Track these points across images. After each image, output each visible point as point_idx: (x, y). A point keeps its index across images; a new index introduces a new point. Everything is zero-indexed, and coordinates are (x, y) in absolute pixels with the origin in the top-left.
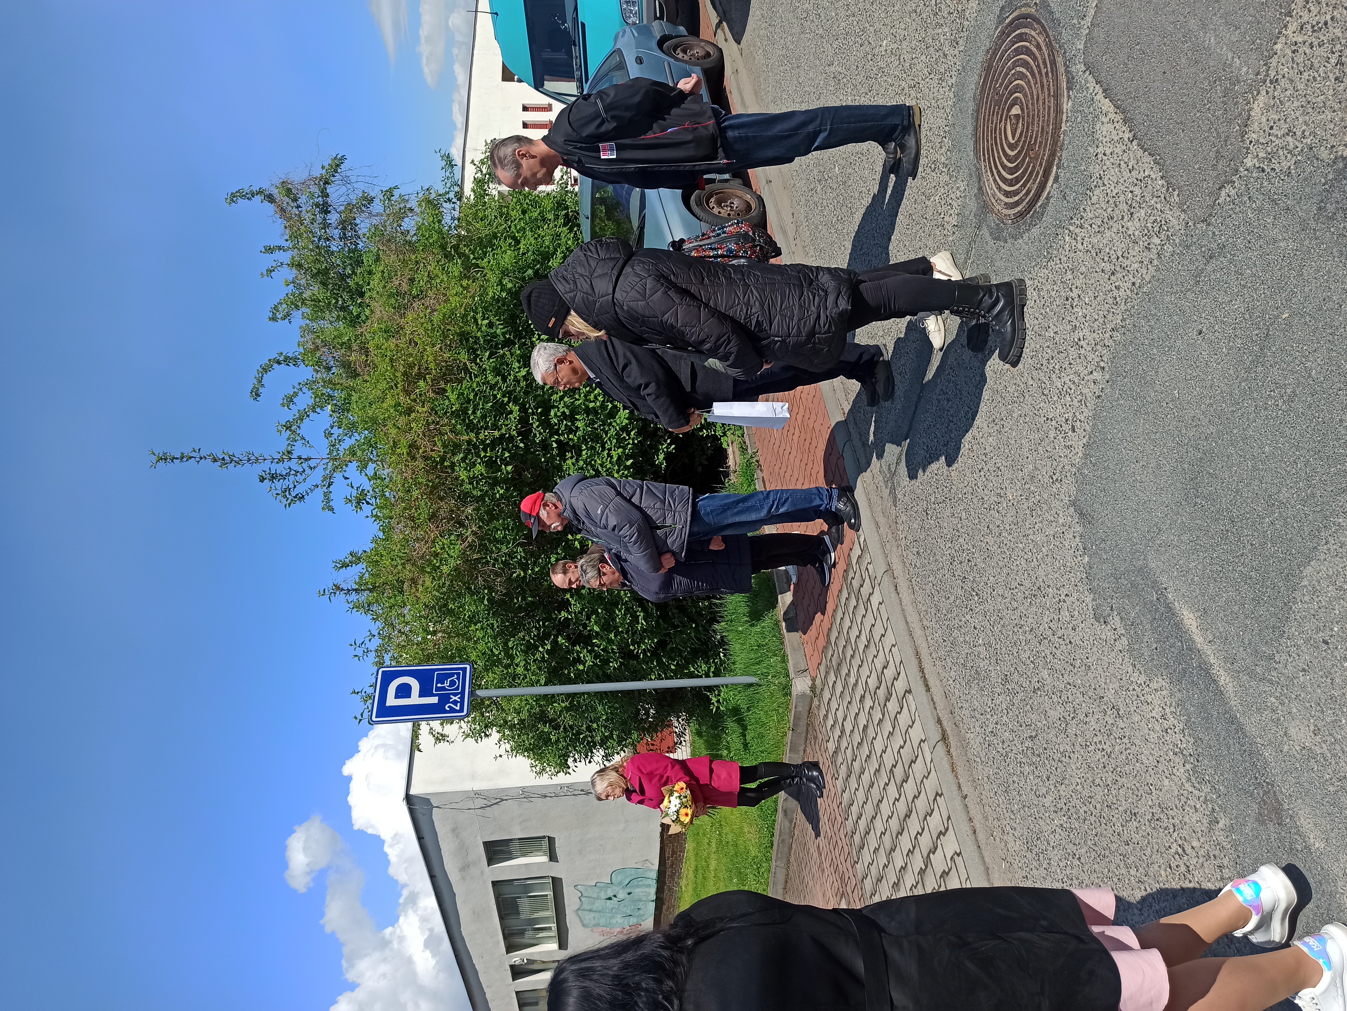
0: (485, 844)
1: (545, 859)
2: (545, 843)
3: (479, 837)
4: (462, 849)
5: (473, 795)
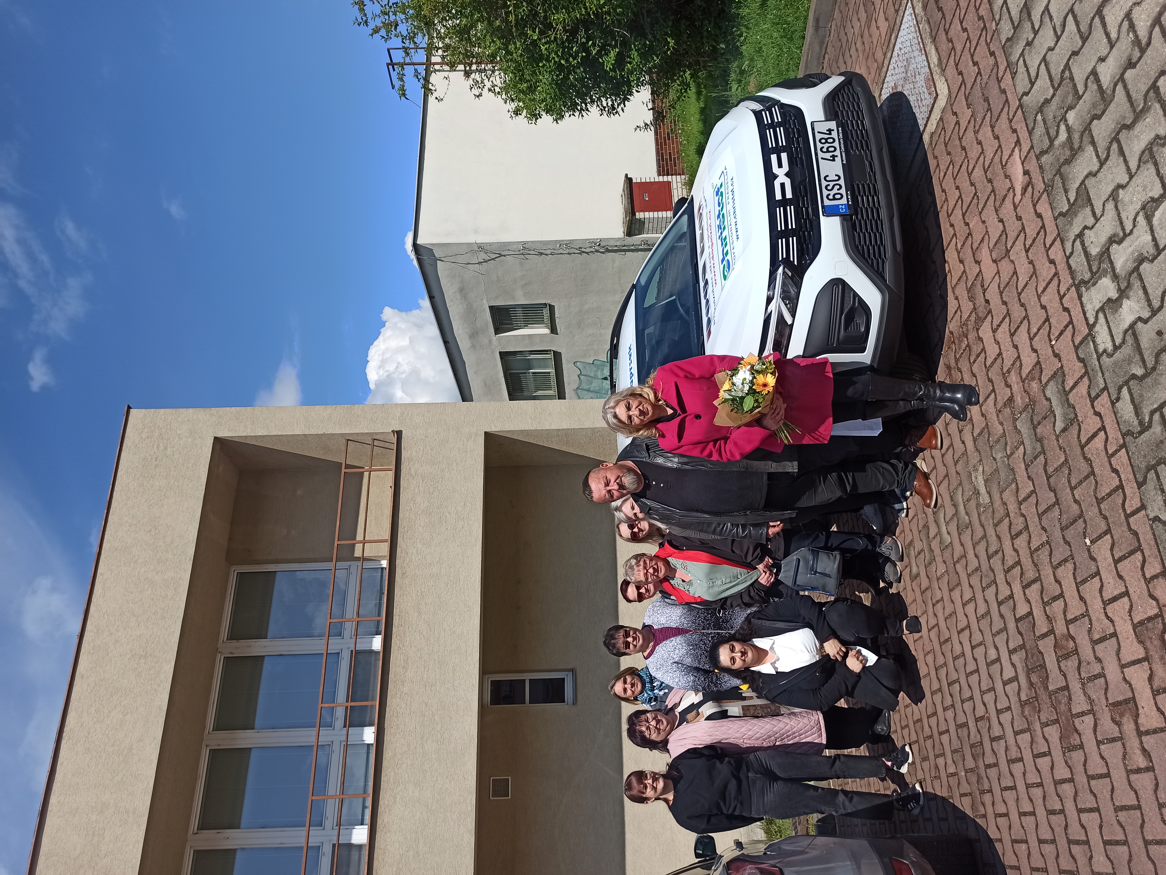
0: (491, 308)
1: (547, 331)
2: (546, 312)
3: (485, 301)
4: (470, 313)
5: (477, 249)
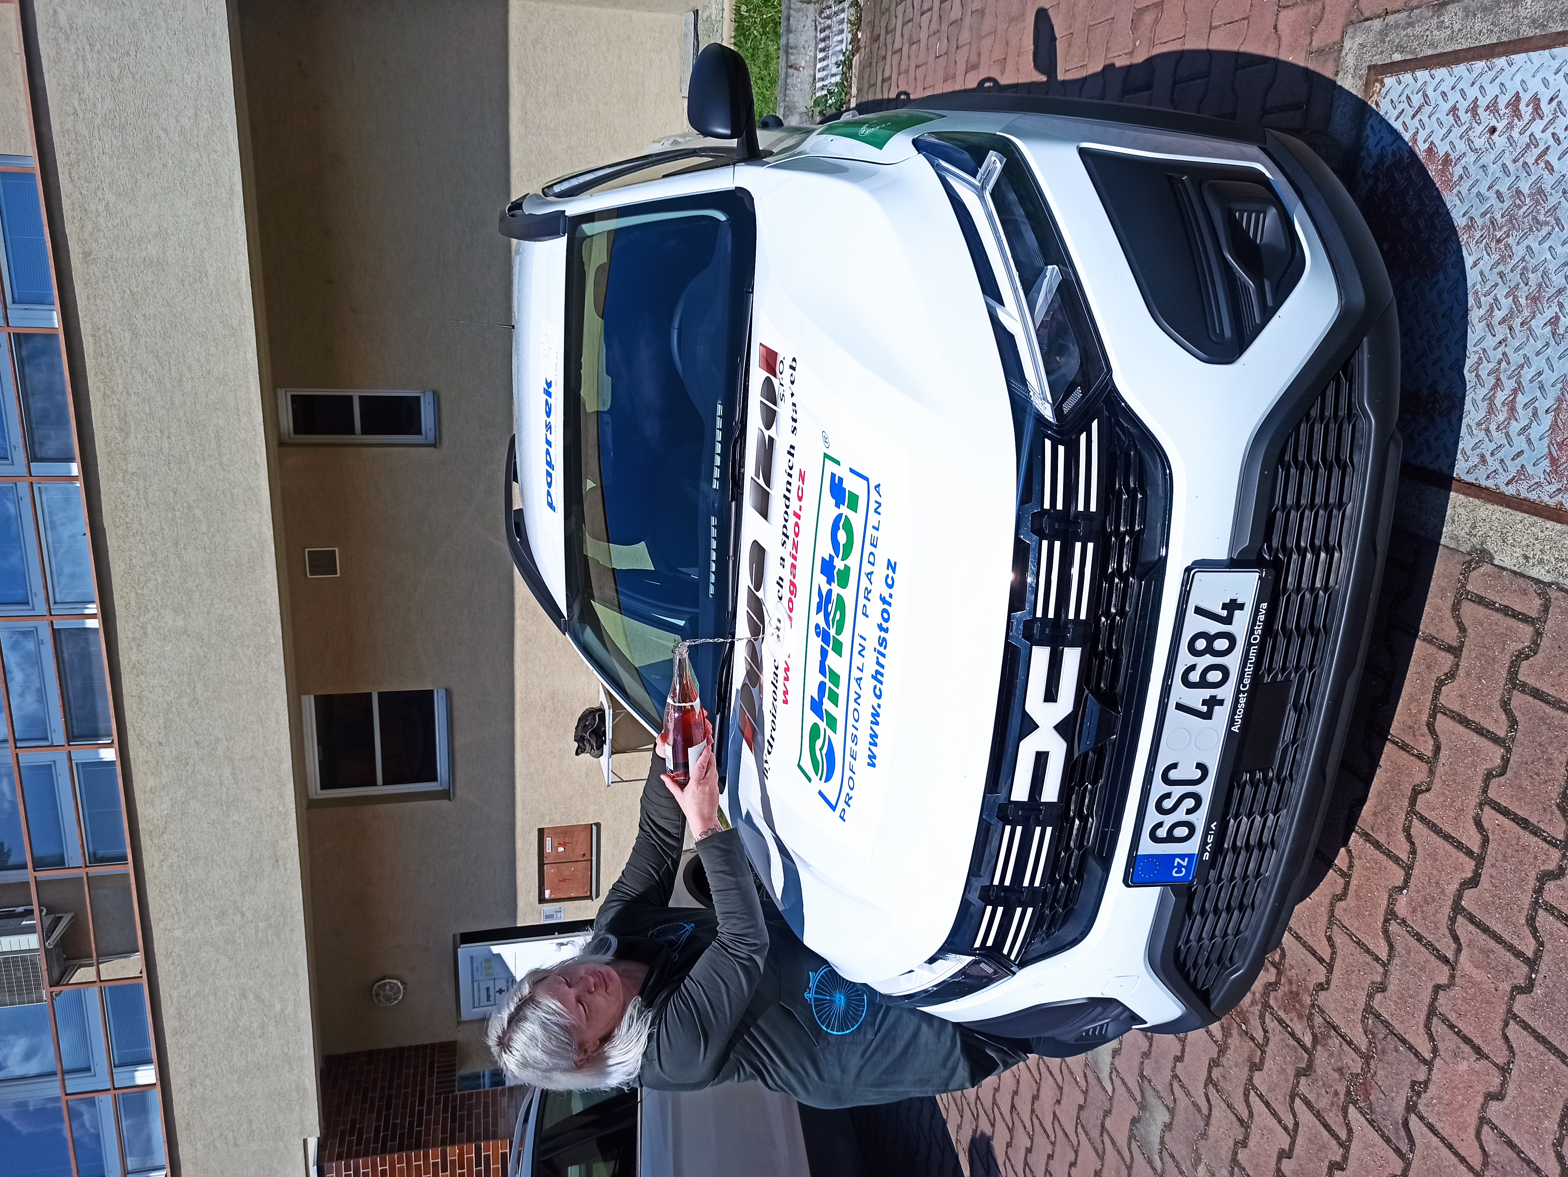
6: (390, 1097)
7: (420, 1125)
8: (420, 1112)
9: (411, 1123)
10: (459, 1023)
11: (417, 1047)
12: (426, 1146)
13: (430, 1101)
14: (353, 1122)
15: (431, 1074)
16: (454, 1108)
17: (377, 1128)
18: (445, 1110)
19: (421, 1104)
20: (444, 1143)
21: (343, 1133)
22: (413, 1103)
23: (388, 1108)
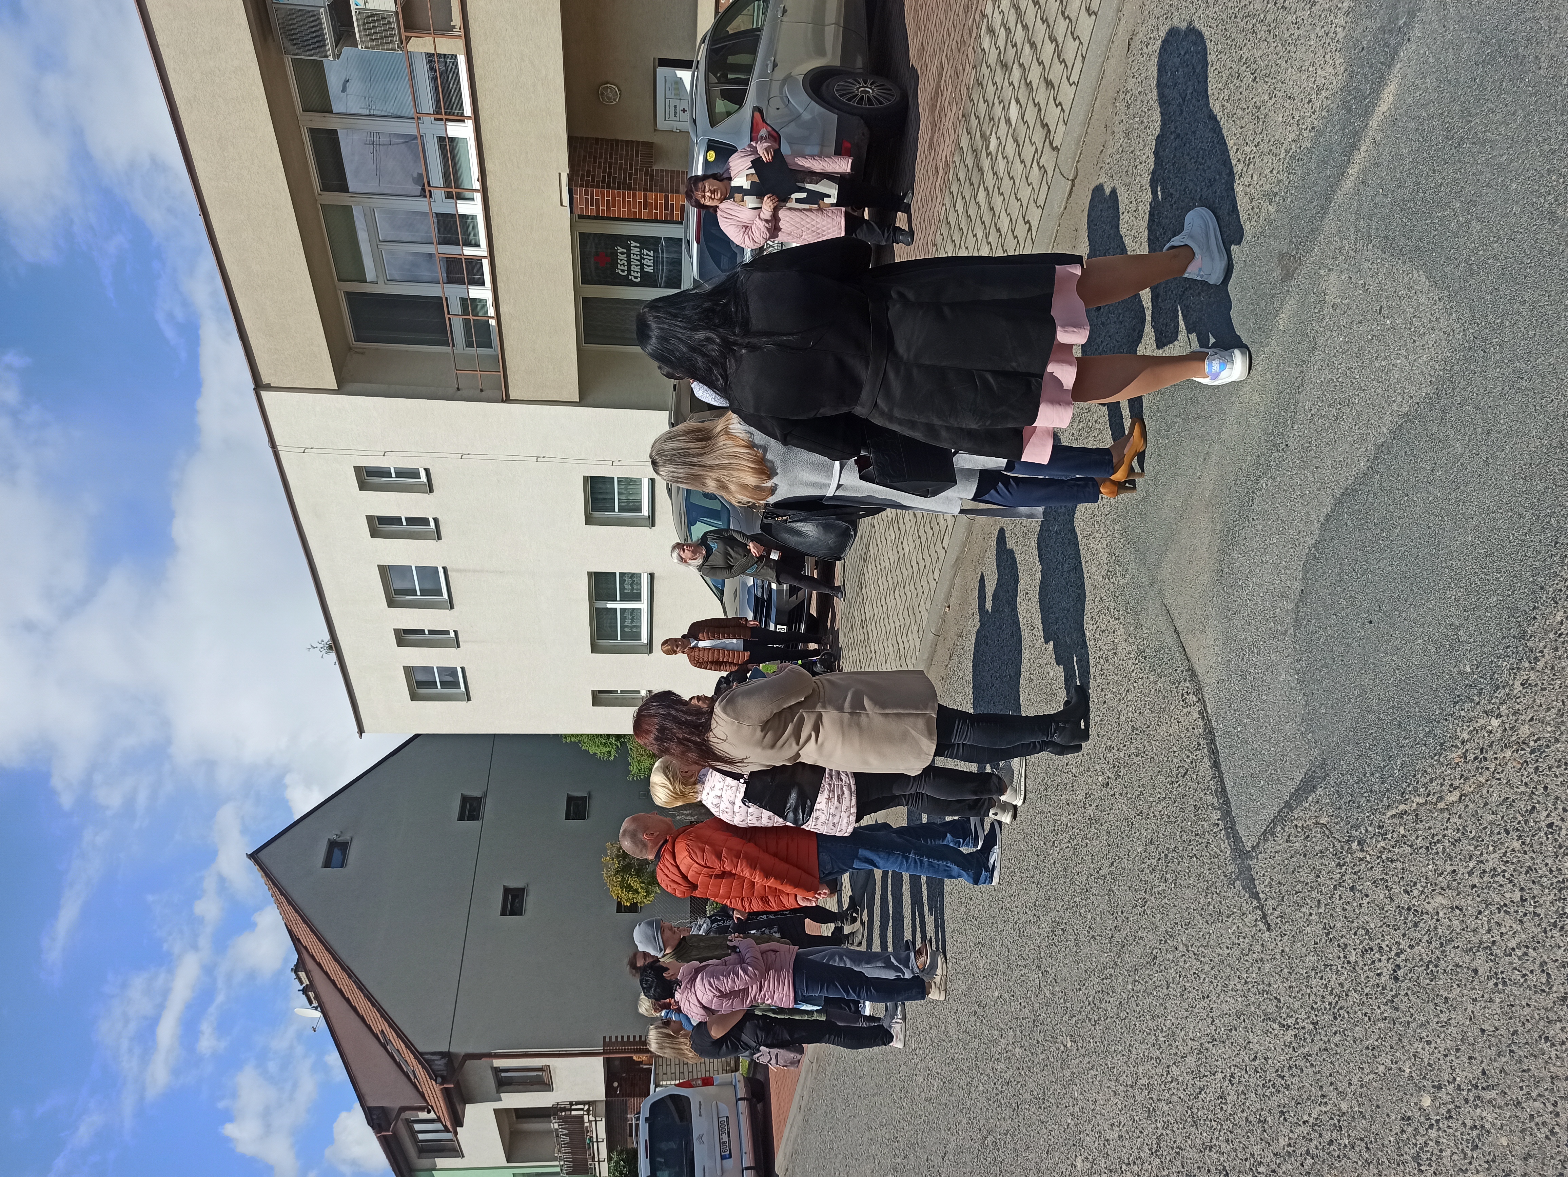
6: (610, 164)
7: (630, 179)
8: (630, 174)
9: (625, 178)
10: (655, 130)
11: (627, 141)
12: (635, 189)
13: (636, 170)
14: (589, 171)
15: (637, 156)
16: (652, 176)
17: (604, 177)
18: (646, 175)
19: (631, 169)
20: (645, 190)
21: (583, 175)
22: (626, 170)
23: (610, 168)
